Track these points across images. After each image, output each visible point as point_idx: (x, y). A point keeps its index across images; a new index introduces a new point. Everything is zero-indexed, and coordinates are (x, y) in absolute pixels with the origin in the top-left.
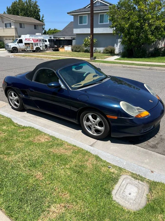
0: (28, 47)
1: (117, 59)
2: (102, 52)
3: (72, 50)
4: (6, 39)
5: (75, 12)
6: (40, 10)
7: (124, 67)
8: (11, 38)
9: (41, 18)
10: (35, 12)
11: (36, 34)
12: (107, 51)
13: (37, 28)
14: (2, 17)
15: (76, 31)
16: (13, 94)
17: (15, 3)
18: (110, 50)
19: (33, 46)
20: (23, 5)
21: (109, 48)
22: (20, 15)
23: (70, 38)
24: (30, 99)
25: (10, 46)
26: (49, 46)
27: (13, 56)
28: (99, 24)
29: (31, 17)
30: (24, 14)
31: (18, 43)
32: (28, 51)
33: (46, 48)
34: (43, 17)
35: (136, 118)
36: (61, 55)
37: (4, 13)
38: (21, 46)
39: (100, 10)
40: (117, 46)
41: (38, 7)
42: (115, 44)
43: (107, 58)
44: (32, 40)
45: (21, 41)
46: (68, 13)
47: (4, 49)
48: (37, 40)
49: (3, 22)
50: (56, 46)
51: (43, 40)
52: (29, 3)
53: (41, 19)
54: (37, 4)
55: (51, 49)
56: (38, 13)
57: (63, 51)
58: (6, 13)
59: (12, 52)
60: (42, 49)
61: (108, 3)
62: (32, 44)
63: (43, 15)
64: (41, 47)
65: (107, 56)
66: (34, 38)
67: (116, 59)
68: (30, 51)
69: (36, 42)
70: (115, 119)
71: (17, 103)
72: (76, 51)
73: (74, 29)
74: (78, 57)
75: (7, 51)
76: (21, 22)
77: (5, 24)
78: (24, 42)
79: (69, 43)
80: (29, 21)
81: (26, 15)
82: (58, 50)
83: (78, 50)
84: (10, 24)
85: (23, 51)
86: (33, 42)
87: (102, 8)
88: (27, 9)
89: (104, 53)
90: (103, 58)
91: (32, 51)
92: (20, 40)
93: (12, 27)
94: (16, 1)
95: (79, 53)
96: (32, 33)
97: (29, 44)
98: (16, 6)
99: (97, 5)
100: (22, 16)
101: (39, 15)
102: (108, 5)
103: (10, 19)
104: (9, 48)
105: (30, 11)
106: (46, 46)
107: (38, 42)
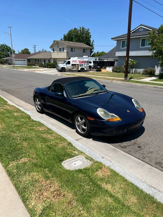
0: (74, 68)
1: (153, 80)
2: (141, 73)
3: (113, 70)
4: (59, 61)
5: (119, 37)
6: (91, 36)
7: (156, 88)
8: (63, 60)
9: (91, 42)
10: (86, 38)
11: (84, 57)
12: (146, 72)
13: (85, 51)
14: (58, 43)
15: (118, 54)
16: (38, 100)
17: (71, 31)
18: (149, 71)
19: (78, 67)
20: (77, 33)
21: (149, 69)
22: (73, 41)
23: (113, 60)
24: (47, 104)
25: (60, 66)
26: (93, 67)
27: (60, 75)
28: (140, 47)
29: (82, 42)
30: (77, 40)
31: (66, 64)
32: (74, 71)
33: (89, 69)
34: (93, 42)
35: (108, 121)
36: (101, 75)
37: (61, 40)
38: (69, 66)
39: (142, 35)
40: (157, 68)
41: (90, 34)
42: (156, 66)
43: (144, 78)
44: (78, 61)
45: (69, 63)
46: (112, 39)
47: (55, 69)
48: (83, 62)
49: (58, 47)
50: (99, 67)
51: (88, 62)
52: (83, 31)
53: (91, 44)
54: (89, 31)
55: (94, 69)
56: (89, 38)
57: (105, 71)
58: (63, 39)
59: (61, 72)
60: (86, 70)
61: (151, 29)
62: (78, 65)
63: (93, 40)
64: (85, 67)
65: (144, 77)
66: (80, 60)
67: (151, 80)
68: (76, 71)
69: (82, 64)
70: (92, 120)
71: (39, 107)
72: (116, 72)
73: (116, 52)
74: (115, 77)
75: (57, 70)
76: (72, 47)
77: (60, 48)
78: (71, 63)
79: (111, 64)
80: (79, 46)
81: (79, 41)
82: (100, 71)
83: (118, 71)
84: (64, 48)
85: (69, 71)
86: (79, 63)
87: (144, 33)
88: (80, 36)
89: (143, 74)
90: (139, 79)
91: (78, 71)
92: (68, 61)
93: (65, 51)
94: (72, 30)
95: (119, 73)
96: (80, 56)
97: (75, 65)
98: (72, 33)
99: (140, 30)
100: (75, 42)
101: (90, 41)
102: (151, 30)
103: (63, 44)
104: (59, 68)
105: (82, 37)
106: (90, 67)
107: (83, 64)
